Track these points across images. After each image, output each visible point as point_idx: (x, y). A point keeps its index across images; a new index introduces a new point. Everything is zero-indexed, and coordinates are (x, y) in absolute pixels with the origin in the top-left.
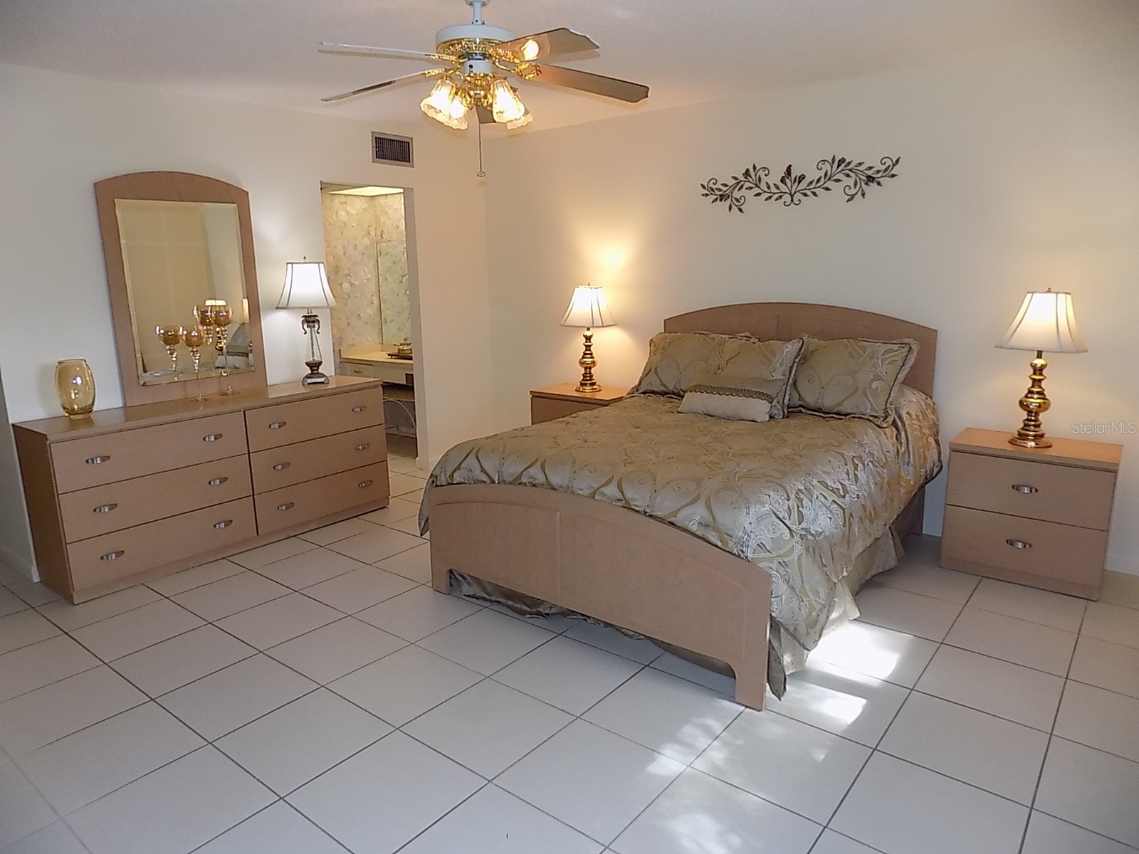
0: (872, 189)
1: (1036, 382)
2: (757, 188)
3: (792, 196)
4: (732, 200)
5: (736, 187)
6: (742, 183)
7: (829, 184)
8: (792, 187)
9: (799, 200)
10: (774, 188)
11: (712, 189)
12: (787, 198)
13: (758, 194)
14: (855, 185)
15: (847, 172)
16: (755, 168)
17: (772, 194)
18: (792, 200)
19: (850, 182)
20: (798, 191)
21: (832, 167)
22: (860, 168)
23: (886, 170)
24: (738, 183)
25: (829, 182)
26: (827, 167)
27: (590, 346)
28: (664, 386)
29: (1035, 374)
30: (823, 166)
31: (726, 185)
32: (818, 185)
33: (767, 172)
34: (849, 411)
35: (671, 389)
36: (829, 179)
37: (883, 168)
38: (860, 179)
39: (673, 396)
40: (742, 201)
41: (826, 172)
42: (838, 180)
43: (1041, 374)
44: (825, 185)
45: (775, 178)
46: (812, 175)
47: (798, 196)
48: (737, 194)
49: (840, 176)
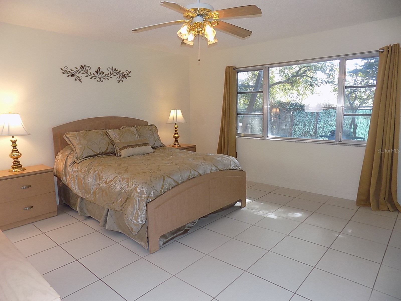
0: (124, 79)
1: (176, 131)
2: (86, 74)
3: (100, 79)
4: (76, 77)
5: (77, 72)
6: (80, 71)
7: (112, 76)
8: (100, 75)
9: (103, 80)
10: (93, 75)
11: (66, 71)
12: (98, 79)
13: (87, 76)
14: (120, 77)
15: (117, 73)
16: (85, 65)
17: (92, 77)
18: (100, 80)
19: (118, 76)
20: (102, 77)
21: (112, 71)
22: (120, 72)
23: (127, 74)
24: (78, 70)
25: (112, 75)
26: (110, 70)
27: (15, 146)
28: (95, 152)
29: (175, 129)
30: (109, 70)
31: (72, 70)
32: (108, 76)
33: (90, 68)
34: (157, 146)
35: (99, 153)
36: (112, 74)
37: (126, 73)
38: (121, 76)
39: (100, 155)
40: (81, 78)
41: (111, 72)
42: (114, 75)
43: (177, 129)
44: (111, 76)
45: (93, 71)
46: (106, 72)
47: (102, 79)
48: (78, 75)
49: (115, 74)
